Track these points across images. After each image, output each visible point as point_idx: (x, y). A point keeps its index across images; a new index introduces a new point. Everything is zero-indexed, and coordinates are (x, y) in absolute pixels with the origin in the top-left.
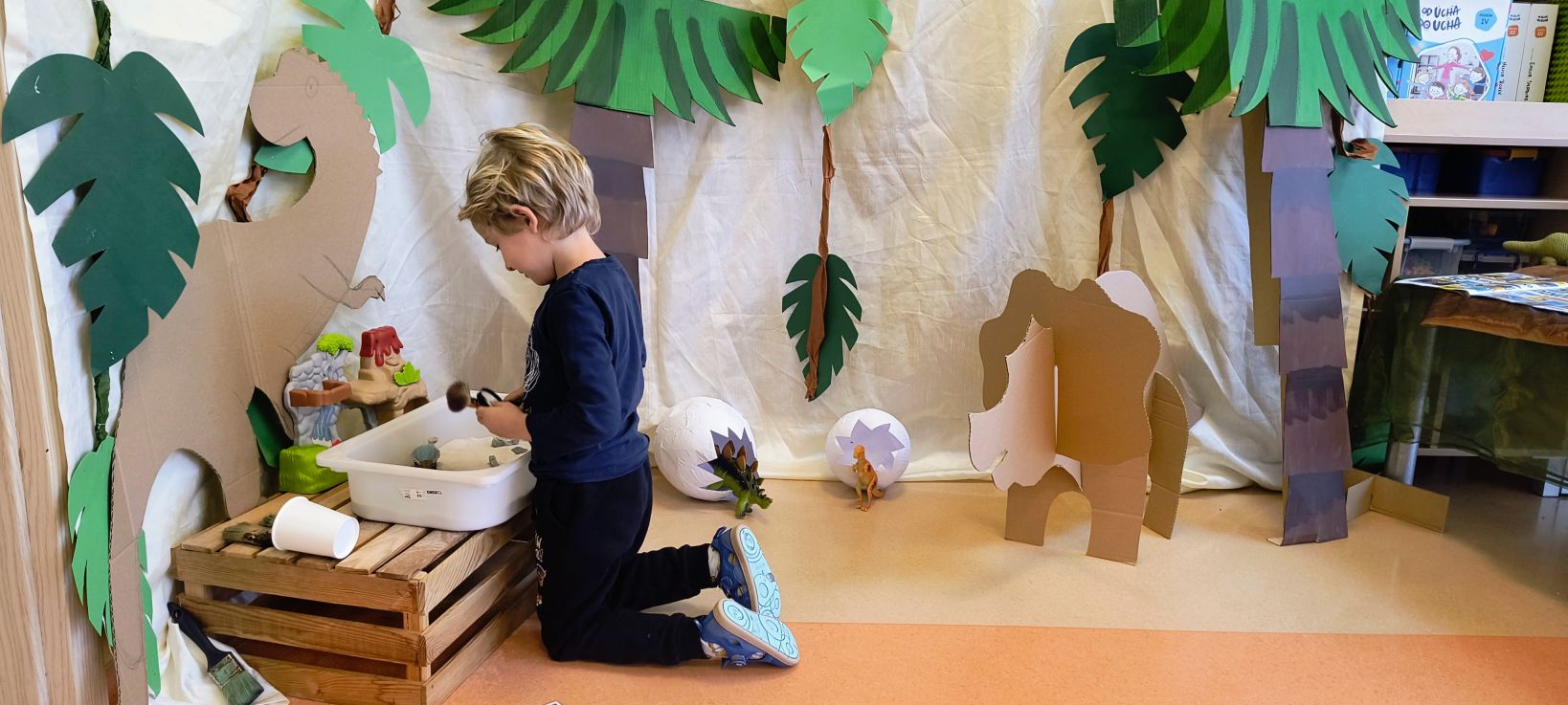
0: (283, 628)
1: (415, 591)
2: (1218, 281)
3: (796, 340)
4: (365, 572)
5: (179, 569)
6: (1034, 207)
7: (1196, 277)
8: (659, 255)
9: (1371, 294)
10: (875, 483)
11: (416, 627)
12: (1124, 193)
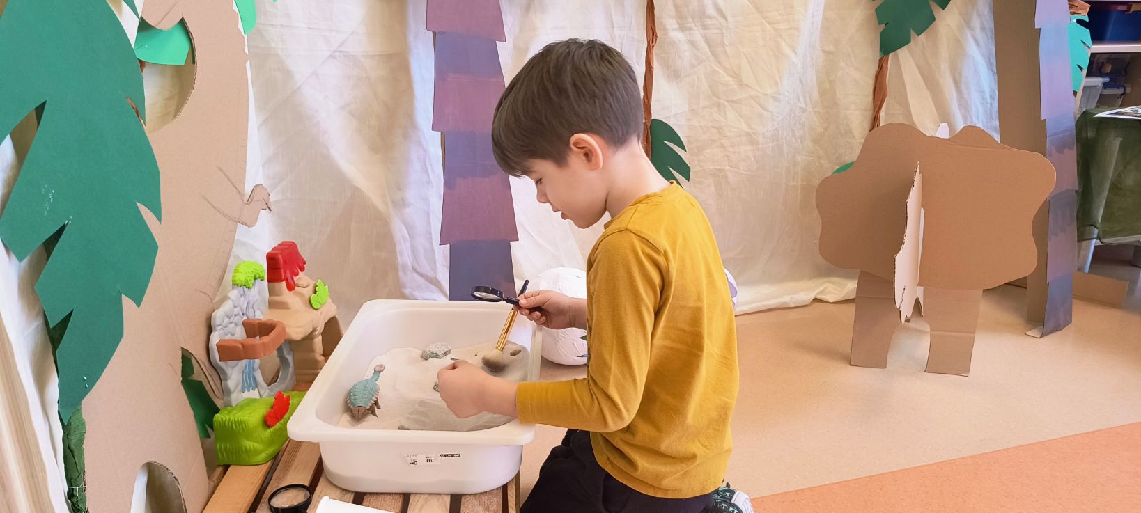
6: (814, 65)
12: (899, 50)
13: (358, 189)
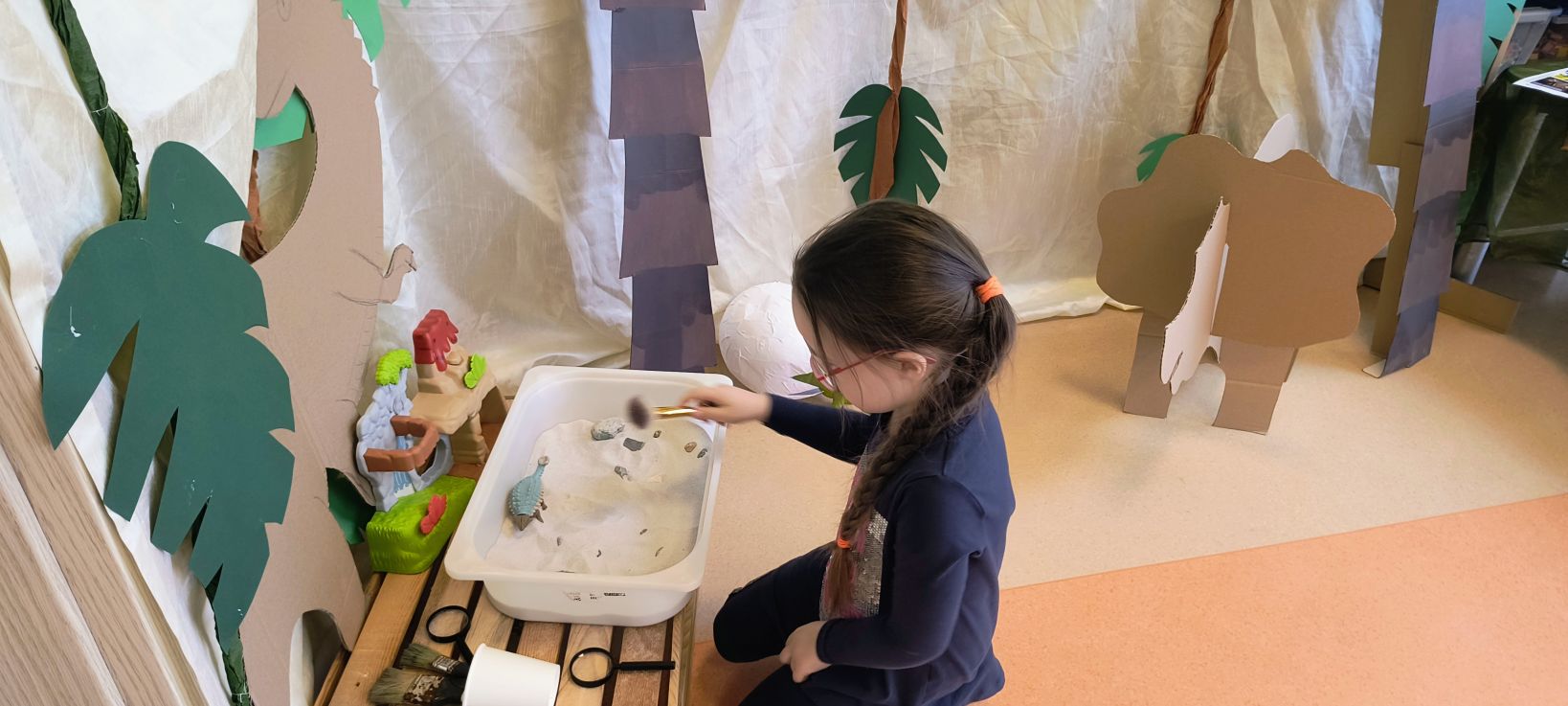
3: (851, 182)
13: (523, 197)
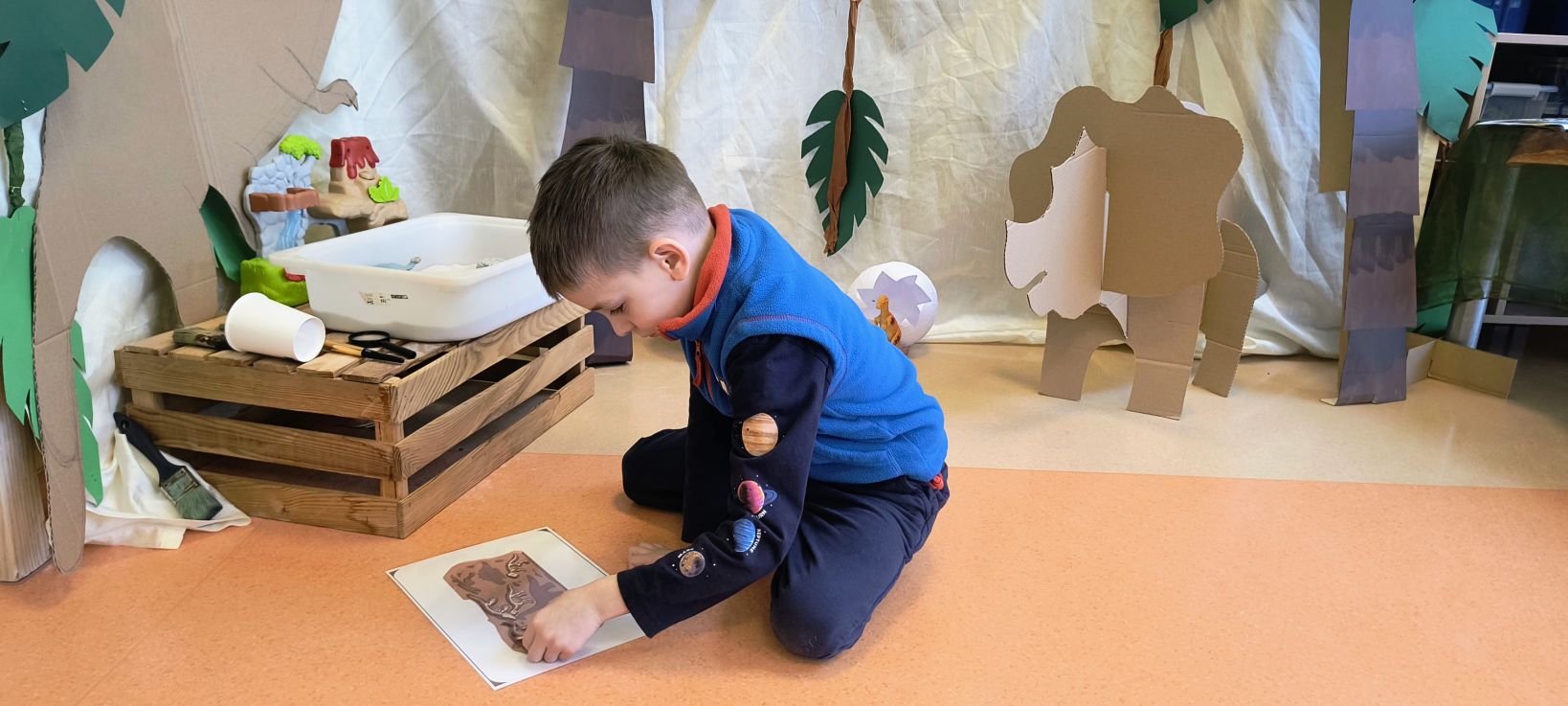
0: (241, 439)
1: (386, 396)
2: (1282, 124)
3: (815, 190)
4: (330, 375)
5: (124, 375)
6: (1083, 41)
7: (1259, 116)
8: (667, 89)
9: (1447, 140)
10: (899, 338)
11: (390, 438)
12: (1185, 21)
13: (498, 130)
